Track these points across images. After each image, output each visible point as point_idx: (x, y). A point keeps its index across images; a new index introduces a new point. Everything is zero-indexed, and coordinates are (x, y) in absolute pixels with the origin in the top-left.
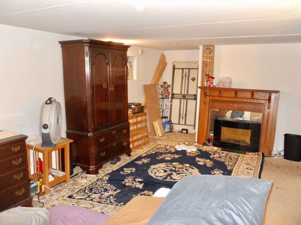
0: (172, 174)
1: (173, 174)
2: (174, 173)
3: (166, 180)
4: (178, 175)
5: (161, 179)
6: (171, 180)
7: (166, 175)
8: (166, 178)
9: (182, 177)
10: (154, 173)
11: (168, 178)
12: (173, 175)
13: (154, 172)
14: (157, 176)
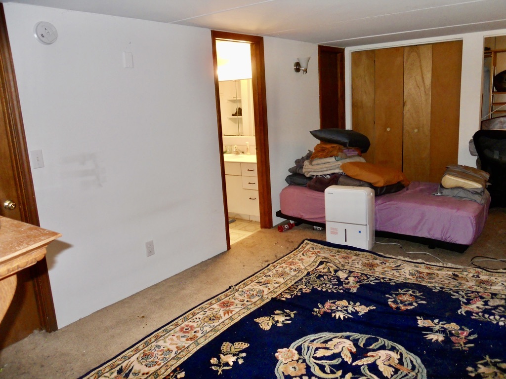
0: (355, 357)
1: (349, 355)
2: (348, 359)
3: (369, 336)
4: (337, 351)
5: (381, 341)
6: (356, 335)
7: (369, 354)
8: (369, 342)
9: (327, 346)
10: (404, 360)
11: (364, 342)
12: (351, 353)
13: (405, 364)
14: (393, 349)
